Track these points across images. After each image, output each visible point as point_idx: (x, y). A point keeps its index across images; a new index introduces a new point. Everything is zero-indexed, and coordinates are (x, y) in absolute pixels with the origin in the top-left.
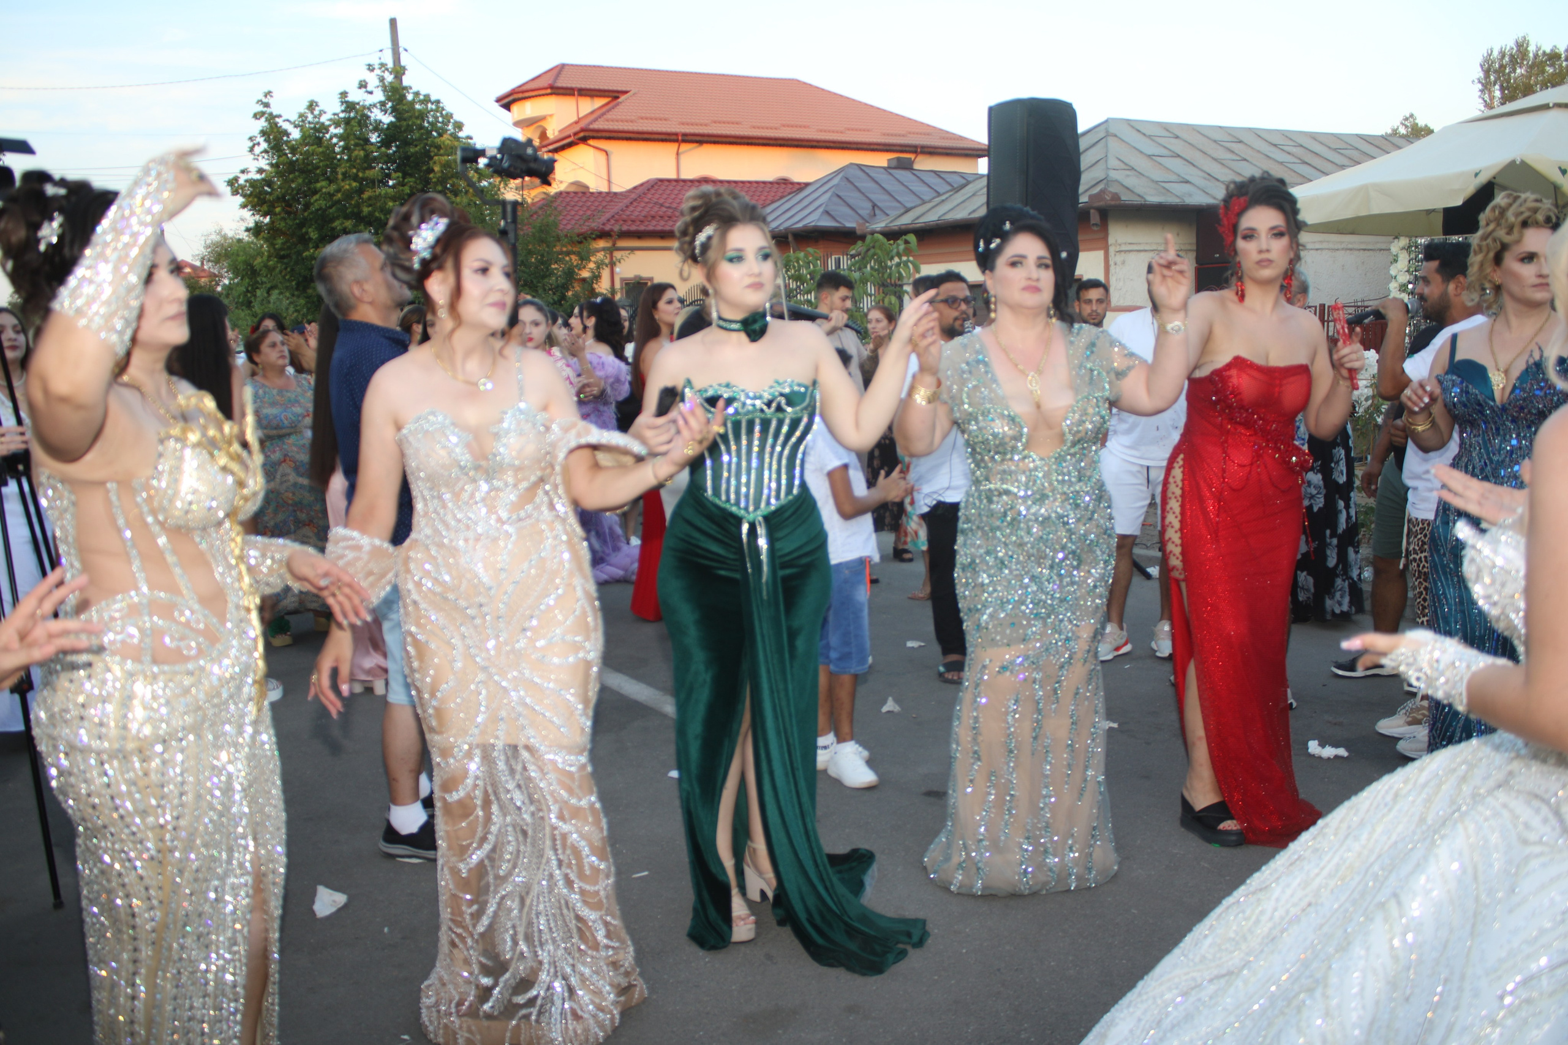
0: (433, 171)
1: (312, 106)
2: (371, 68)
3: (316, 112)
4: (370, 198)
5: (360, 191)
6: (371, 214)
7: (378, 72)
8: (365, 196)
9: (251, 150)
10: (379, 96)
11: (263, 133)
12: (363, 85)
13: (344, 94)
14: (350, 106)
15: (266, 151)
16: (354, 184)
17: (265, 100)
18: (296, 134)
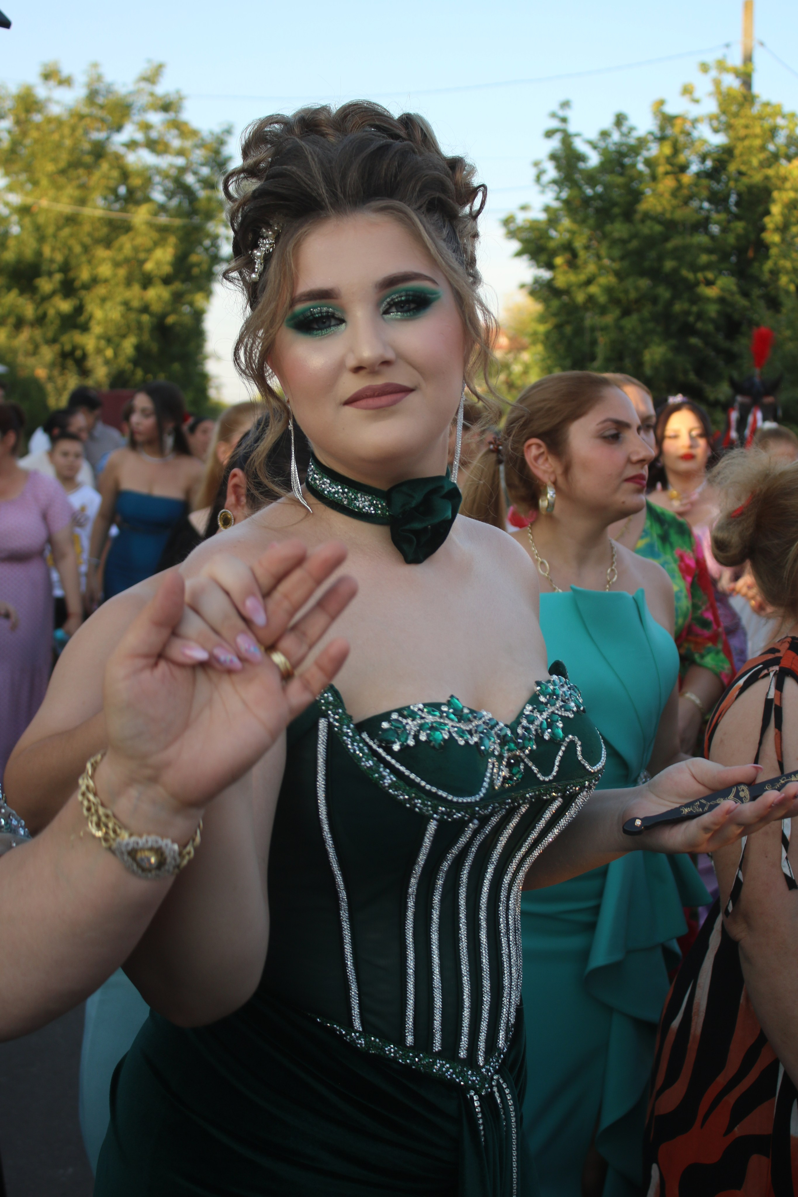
0: (768, 213)
1: (620, 120)
2: (705, 68)
3: (624, 129)
4: (676, 249)
5: (666, 238)
6: (675, 271)
7: (713, 73)
8: (670, 245)
9: (538, 179)
10: (710, 106)
11: (553, 157)
12: (687, 91)
13: (662, 103)
14: (667, 120)
15: (555, 182)
16: (658, 228)
17: (561, 113)
18: (594, 159)
